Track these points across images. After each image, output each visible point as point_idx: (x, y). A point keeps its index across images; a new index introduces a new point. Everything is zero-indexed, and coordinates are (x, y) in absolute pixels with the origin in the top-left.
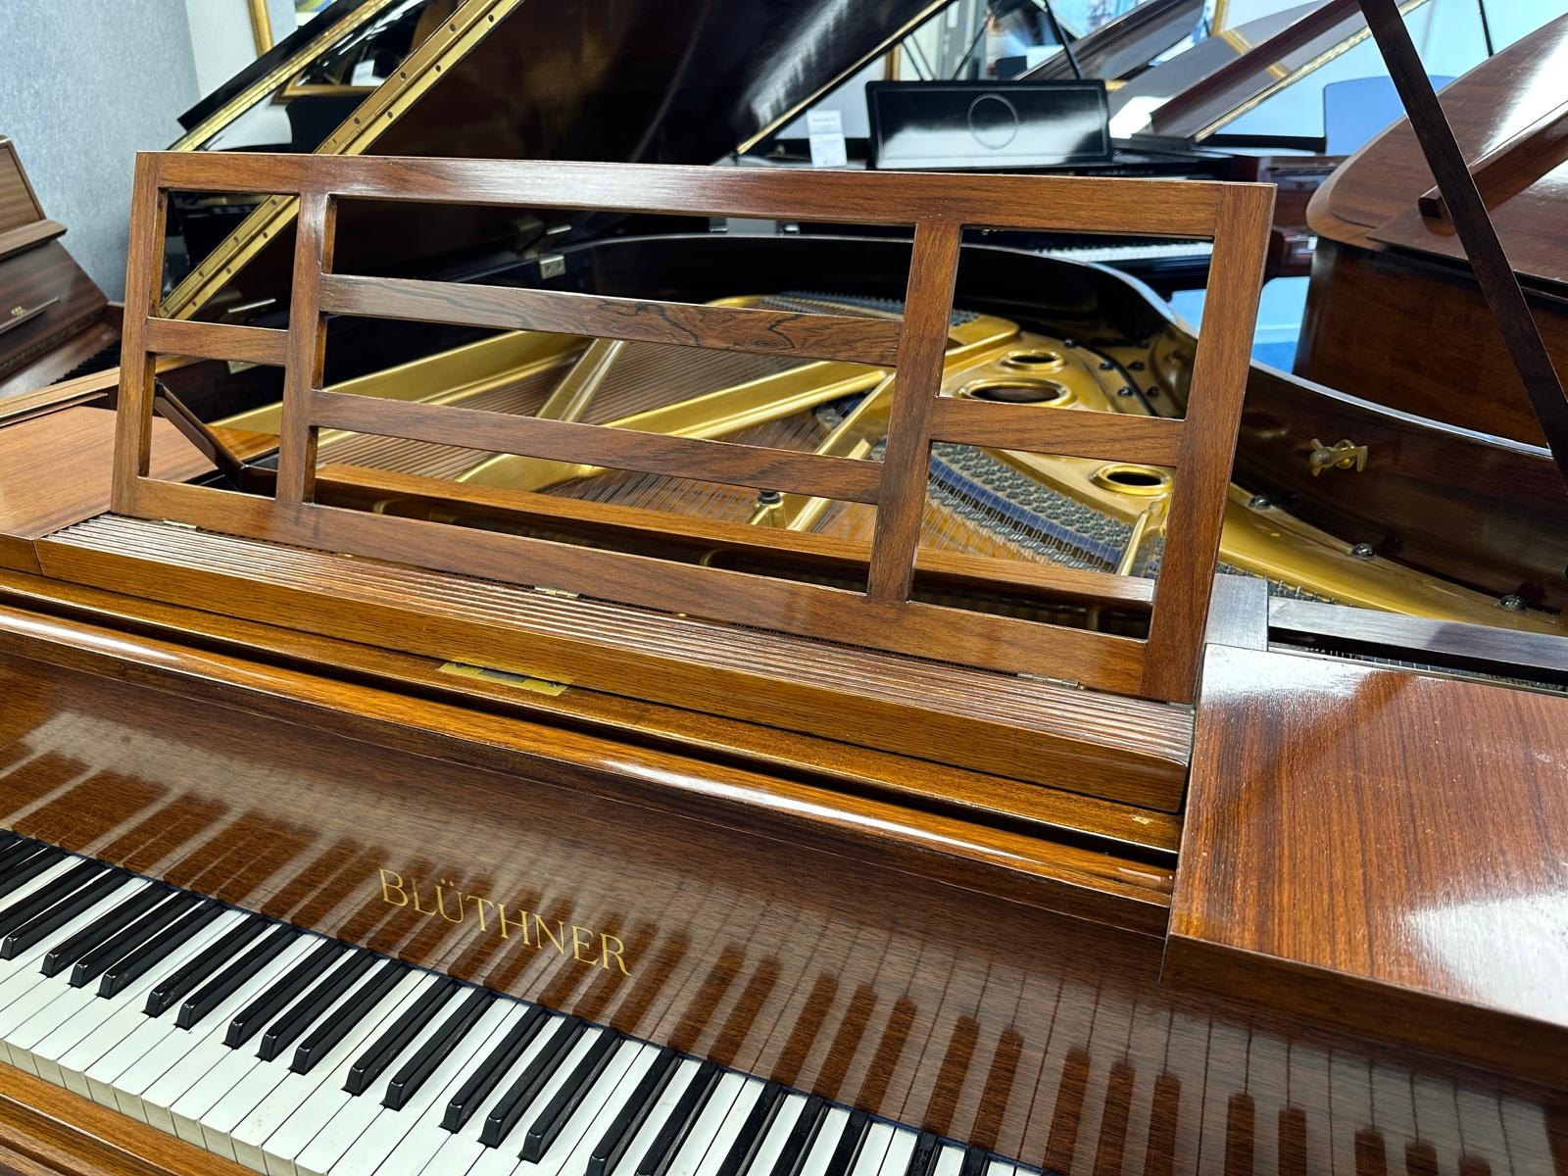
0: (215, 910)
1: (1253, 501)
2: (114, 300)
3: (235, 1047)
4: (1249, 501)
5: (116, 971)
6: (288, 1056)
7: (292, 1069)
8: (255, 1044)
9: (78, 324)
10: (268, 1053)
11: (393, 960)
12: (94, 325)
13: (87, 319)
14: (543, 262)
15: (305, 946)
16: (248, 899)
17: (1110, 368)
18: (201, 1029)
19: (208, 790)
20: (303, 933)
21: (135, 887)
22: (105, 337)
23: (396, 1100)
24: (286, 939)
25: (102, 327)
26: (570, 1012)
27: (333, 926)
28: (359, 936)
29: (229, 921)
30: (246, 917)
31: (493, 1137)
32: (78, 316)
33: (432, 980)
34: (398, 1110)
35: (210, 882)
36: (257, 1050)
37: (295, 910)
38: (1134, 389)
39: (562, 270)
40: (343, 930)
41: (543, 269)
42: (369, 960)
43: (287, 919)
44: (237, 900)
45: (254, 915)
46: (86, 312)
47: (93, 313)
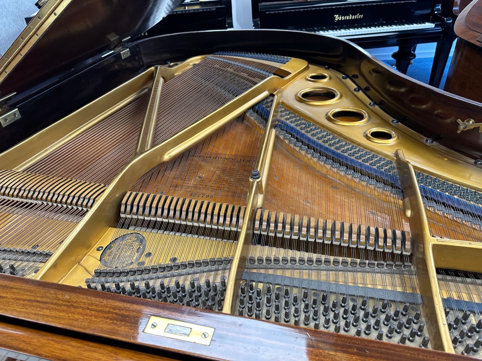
1: (427, 140)
4: (425, 140)
14: (121, 53)
17: (346, 78)
38: (359, 88)
39: (129, 54)
41: (122, 55)
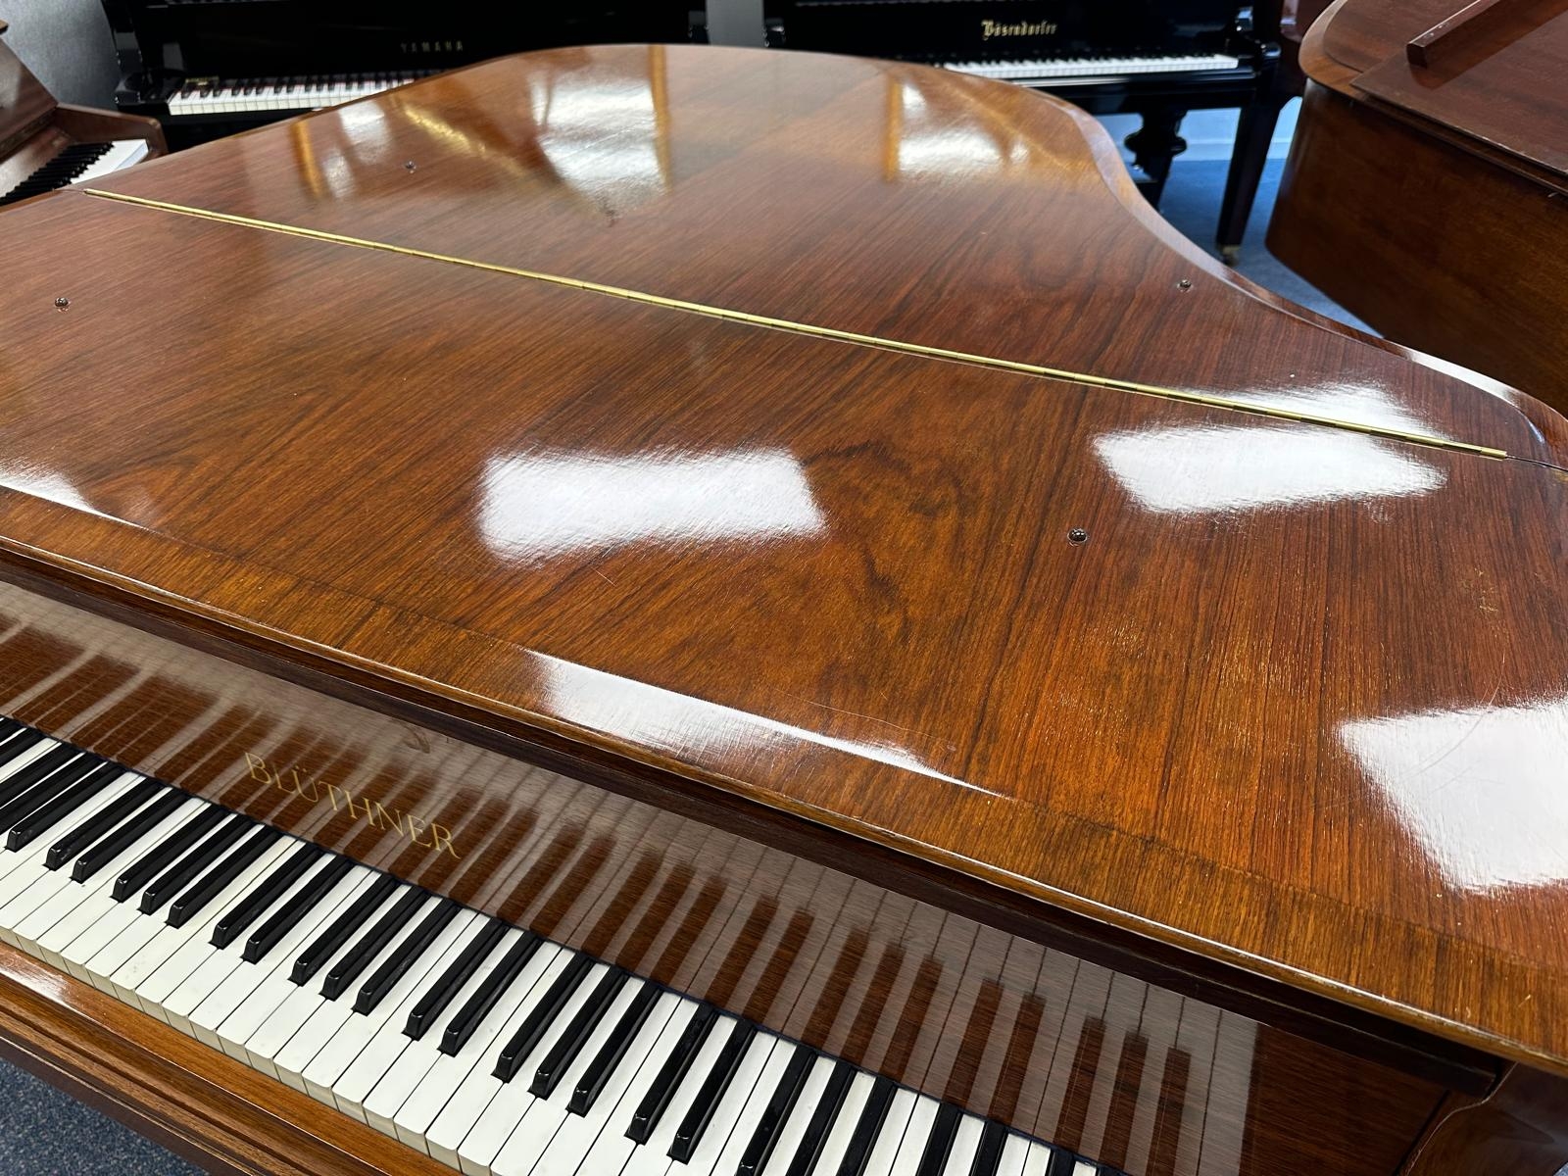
0: (115, 772)
2: (64, 101)
3: (121, 901)
5: (22, 828)
6: (164, 912)
7: (168, 923)
8: (137, 899)
9: (28, 128)
10: (148, 908)
11: (266, 826)
12: (44, 130)
13: (36, 123)
15: (192, 809)
16: (142, 764)
18: (93, 882)
19: (116, 653)
20: (191, 797)
21: (45, 747)
22: (57, 143)
23: (253, 954)
24: (177, 800)
25: (54, 131)
26: (416, 882)
27: (215, 794)
28: (238, 803)
29: (128, 782)
30: (142, 779)
31: (332, 991)
32: (25, 122)
33: (300, 845)
34: (255, 963)
35: (111, 746)
36: (139, 905)
37: (183, 777)
40: (222, 798)
42: (247, 824)
43: (177, 784)
44: (134, 764)
45: (148, 778)
46: (35, 116)
47: (42, 117)
